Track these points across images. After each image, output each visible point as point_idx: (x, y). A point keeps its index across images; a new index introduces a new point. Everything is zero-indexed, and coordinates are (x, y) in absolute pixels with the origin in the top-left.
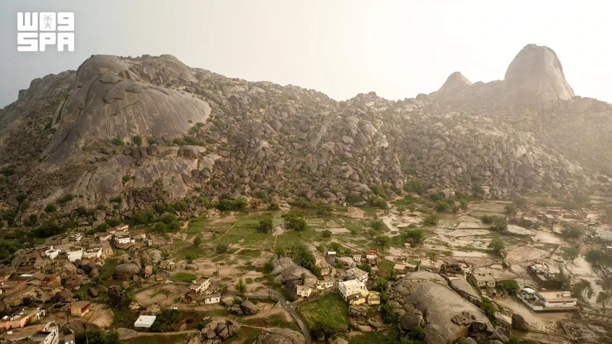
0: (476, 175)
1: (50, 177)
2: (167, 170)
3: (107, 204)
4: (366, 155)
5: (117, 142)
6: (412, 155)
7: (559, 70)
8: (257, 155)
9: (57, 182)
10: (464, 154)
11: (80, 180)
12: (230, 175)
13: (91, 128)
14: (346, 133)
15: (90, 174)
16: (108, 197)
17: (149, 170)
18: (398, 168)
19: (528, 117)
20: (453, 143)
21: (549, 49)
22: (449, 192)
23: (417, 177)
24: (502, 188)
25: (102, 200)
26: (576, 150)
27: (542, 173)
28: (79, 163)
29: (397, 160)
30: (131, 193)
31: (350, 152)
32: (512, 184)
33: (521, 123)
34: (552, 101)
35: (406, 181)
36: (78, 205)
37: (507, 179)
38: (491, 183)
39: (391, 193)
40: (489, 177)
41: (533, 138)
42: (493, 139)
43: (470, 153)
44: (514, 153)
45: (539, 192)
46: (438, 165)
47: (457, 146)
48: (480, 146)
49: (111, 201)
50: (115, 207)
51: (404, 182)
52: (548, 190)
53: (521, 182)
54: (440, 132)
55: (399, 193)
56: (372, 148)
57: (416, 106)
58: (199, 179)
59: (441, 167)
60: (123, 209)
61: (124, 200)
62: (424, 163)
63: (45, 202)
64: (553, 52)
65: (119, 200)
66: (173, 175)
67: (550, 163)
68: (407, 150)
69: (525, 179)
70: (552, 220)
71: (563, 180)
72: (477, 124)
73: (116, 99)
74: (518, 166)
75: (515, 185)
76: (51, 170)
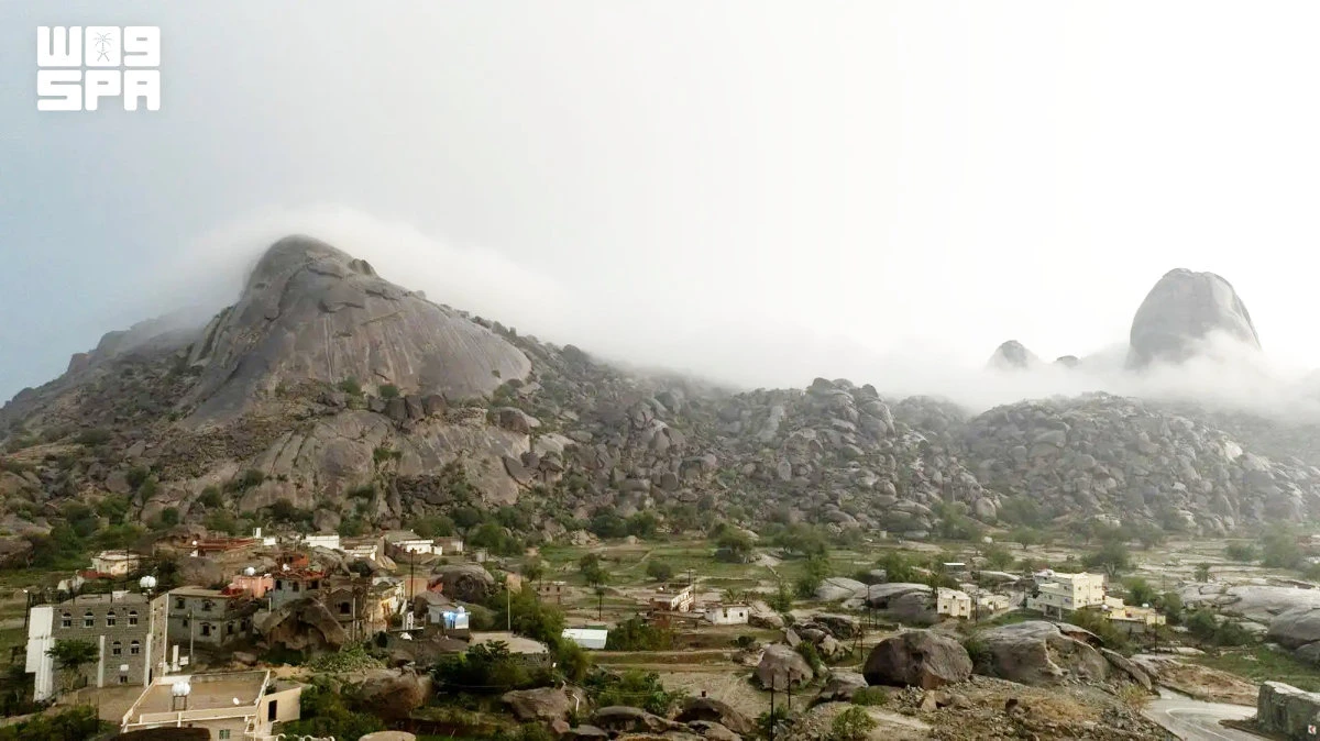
0: (1153, 490)
1: (206, 440)
2: (470, 446)
3: (340, 500)
4: (893, 453)
5: (350, 388)
8: (652, 444)
9: (220, 450)
10: (1110, 453)
11: (277, 447)
12: (605, 473)
13: (293, 356)
14: (834, 414)
15: (299, 439)
16: (345, 485)
17: (430, 442)
20: (1079, 431)
21: (1218, 277)
22: (1107, 519)
24: (1222, 515)
25: (331, 490)
28: (270, 419)
30: (394, 483)
31: (858, 446)
35: (997, 502)
36: (273, 496)
37: (1224, 499)
38: (1194, 505)
40: (1184, 493)
42: (1165, 425)
43: (1123, 450)
44: (1221, 453)
46: (1058, 473)
47: (1089, 438)
49: (352, 495)
50: (361, 509)
51: (994, 504)
54: (1041, 415)
58: (540, 473)
59: (1068, 476)
60: (379, 514)
61: (380, 497)
62: (1024, 473)
63: (198, 486)
64: (1227, 283)
65: (369, 494)
66: (484, 457)
73: (348, 305)
74: (1238, 476)
76: (206, 427)
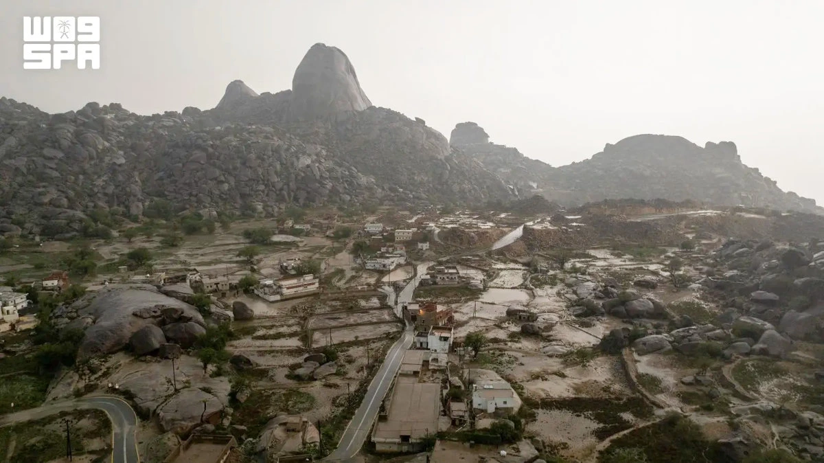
0: (247, 190)
4: (84, 173)
6: (161, 174)
7: (352, 76)
10: (231, 167)
14: (50, 145)
18: (136, 188)
19: (320, 130)
20: (217, 153)
21: (339, 51)
22: (209, 212)
23: (167, 199)
24: (280, 204)
26: (372, 164)
27: (329, 185)
29: (137, 179)
31: (57, 170)
32: (292, 198)
33: (312, 137)
34: (346, 112)
35: (147, 204)
37: (285, 193)
38: (265, 199)
39: (123, 221)
40: (263, 191)
41: (323, 151)
42: (270, 148)
43: (238, 165)
44: (296, 164)
45: (324, 206)
46: (195, 182)
47: (222, 157)
48: (253, 156)
51: (143, 205)
52: (334, 202)
53: (302, 195)
54: (200, 141)
55: (135, 220)
56: (96, 165)
57: (178, 120)
59: (199, 184)
62: (176, 181)
67: (339, 174)
68: (154, 169)
69: (308, 193)
70: (327, 225)
71: (352, 192)
72: (252, 134)
74: (299, 178)
75: (296, 199)
